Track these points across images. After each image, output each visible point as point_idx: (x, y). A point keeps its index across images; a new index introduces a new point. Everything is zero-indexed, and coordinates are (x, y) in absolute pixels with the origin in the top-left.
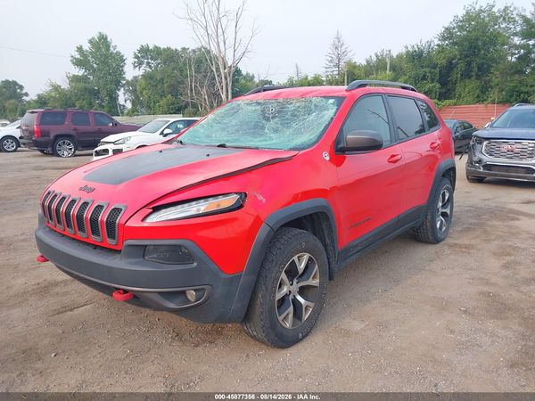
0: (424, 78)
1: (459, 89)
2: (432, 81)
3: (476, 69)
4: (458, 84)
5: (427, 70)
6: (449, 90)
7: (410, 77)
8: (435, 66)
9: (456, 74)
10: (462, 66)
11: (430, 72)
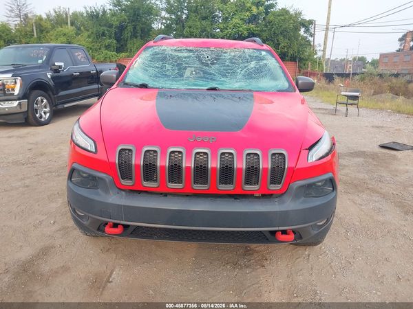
0: (103, 34)
1: (129, 46)
2: (110, 38)
3: (139, 31)
4: (129, 42)
5: (105, 28)
6: (122, 45)
7: (92, 33)
8: (111, 26)
9: (127, 34)
10: (130, 28)
11: (107, 30)
